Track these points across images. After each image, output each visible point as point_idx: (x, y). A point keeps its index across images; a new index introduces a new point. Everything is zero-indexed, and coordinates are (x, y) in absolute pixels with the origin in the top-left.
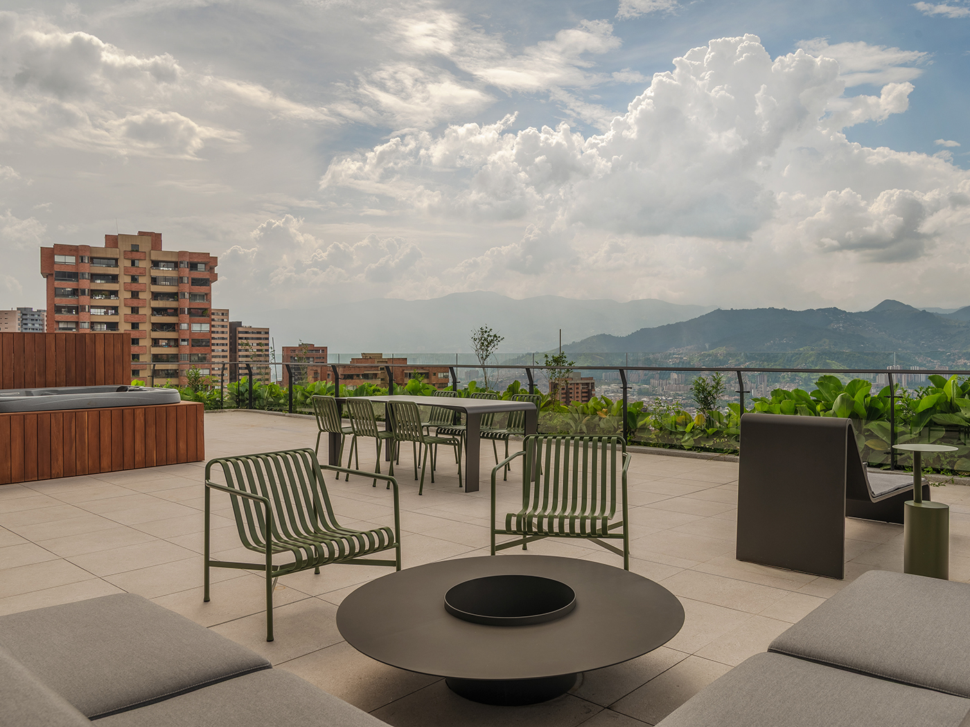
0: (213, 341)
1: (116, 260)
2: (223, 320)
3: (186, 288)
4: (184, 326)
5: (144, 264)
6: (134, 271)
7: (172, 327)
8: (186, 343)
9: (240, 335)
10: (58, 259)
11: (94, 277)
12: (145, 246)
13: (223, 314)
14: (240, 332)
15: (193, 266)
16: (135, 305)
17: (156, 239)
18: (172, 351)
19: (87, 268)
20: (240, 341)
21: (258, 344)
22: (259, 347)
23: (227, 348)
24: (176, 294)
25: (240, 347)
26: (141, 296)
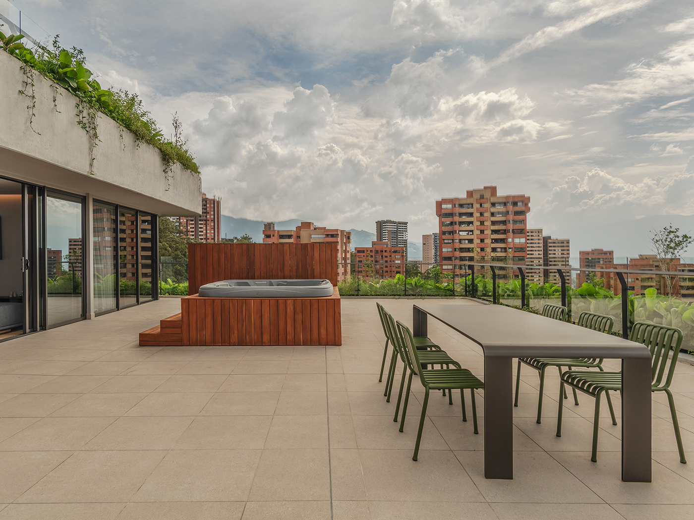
0: (528, 249)
1: (472, 204)
2: (539, 236)
3: (511, 217)
4: (510, 240)
5: (487, 205)
6: (481, 210)
7: (503, 241)
8: (511, 250)
9: (550, 245)
10: (444, 206)
11: (461, 215)
12: (487, 195)
13: (539, 232)
14: (550, 243)
15: (515, 204)
16: (482, 229)
17: (493, 190)
18: (503, 254)
19: (458, 210)
20: (550, 248)
21: (562, 250)
22: (562, 252)
23: (542, 253)
24: (505, 221)
25: (550, 252)
26: (486, 223)
